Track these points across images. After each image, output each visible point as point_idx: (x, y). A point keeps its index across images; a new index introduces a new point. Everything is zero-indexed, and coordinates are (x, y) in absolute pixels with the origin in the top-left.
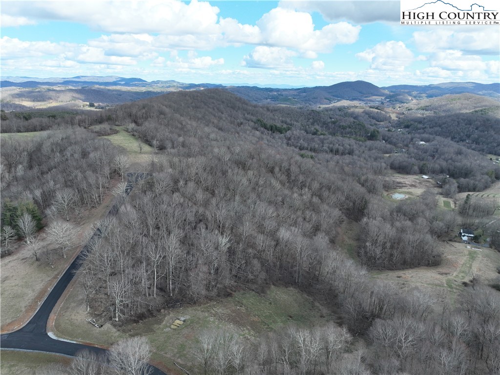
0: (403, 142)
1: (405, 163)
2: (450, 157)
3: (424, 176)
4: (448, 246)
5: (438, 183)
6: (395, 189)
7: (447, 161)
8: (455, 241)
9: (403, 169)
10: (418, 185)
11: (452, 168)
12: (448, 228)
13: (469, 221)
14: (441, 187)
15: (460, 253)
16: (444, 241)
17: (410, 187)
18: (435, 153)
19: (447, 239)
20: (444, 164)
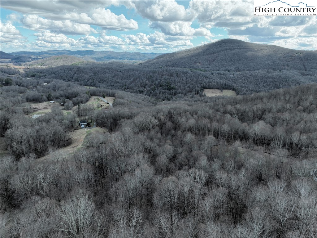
0: (32, 84)
1: (36, 96)
2: (64, 89)
3: (51, 102)
4: (74, 133)
5: (61, 104)
6: (33, 112)
7: (63, 91)
8: (78, 129)
9: (36, 100)
10: (48, 107)
11: (67, 94)
12: (72, 123)
13: (83, 118)
14: (63, 105)
15: (81, 134)
16: (71, 131)
17: (44, 109)
18: (55, 88)
19: (73, 130)
20: (62, 92)
